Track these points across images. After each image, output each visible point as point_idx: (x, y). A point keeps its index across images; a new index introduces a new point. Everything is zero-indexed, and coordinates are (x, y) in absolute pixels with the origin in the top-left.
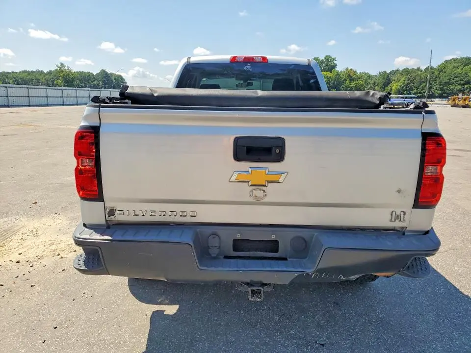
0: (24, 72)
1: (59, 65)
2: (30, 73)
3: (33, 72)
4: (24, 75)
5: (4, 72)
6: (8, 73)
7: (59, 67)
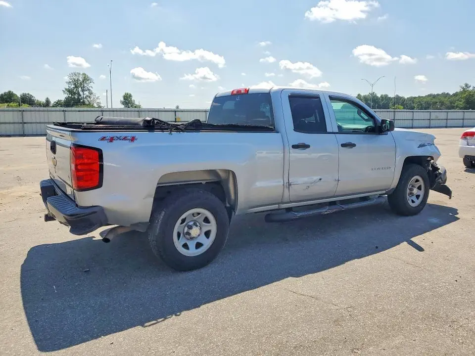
0: (429, 96)
1: (464, 86)
2: (434, 96)
3: (438, 95)
4: (429, 99)
5: (412, 97)
6: (415, 98)
7: (463, 88)
